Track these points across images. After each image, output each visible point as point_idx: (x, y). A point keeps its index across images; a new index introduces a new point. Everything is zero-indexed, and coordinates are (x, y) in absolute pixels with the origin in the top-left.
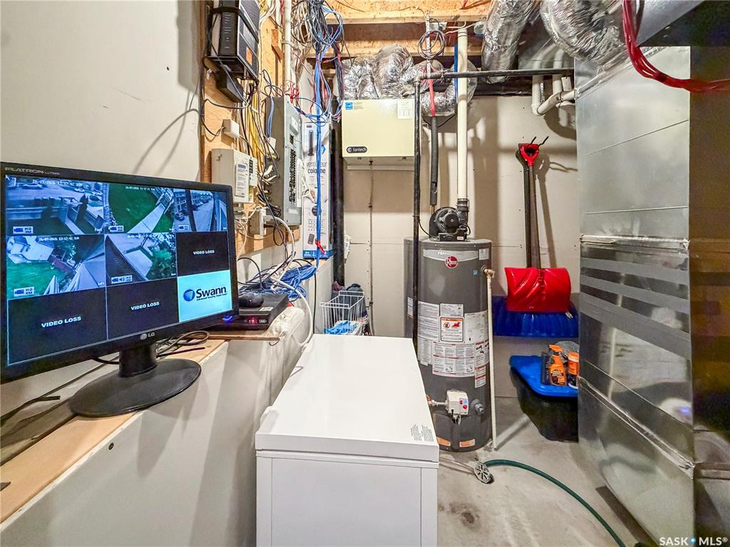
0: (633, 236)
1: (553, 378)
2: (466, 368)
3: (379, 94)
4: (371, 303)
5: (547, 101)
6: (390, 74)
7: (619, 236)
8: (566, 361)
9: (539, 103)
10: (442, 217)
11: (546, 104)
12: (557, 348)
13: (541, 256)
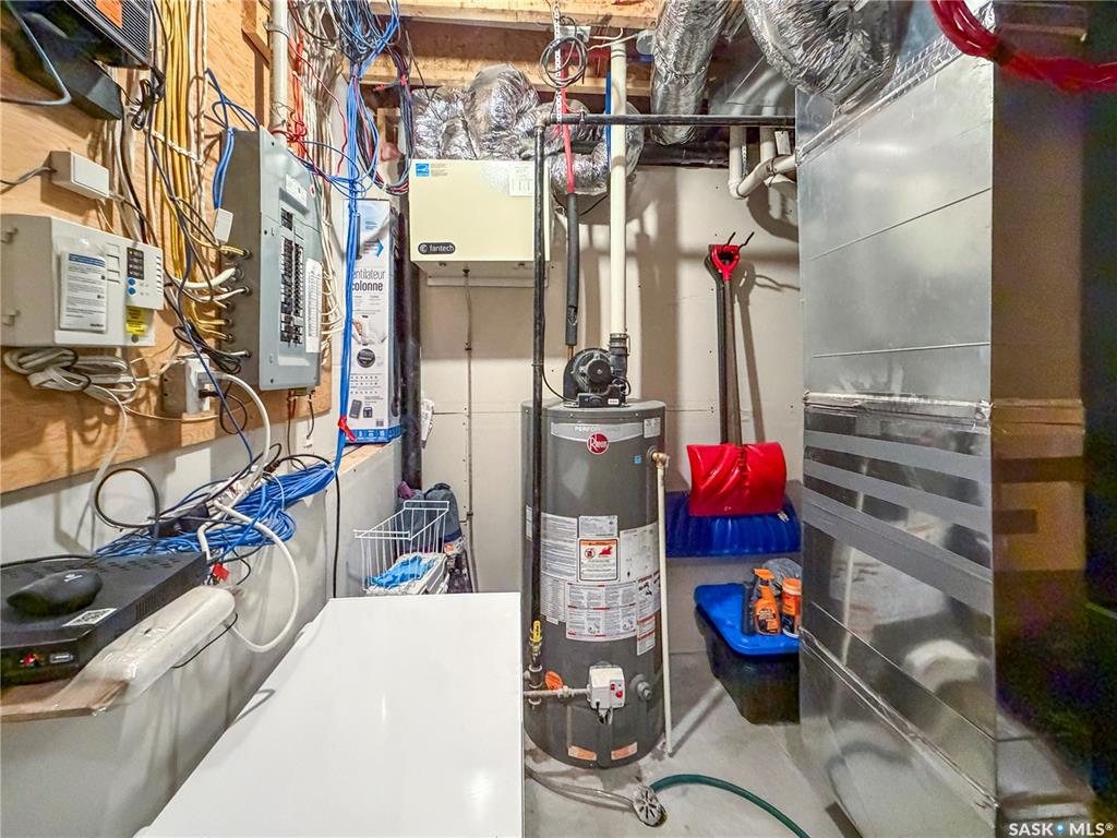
0: (890, 395)
1: (760, 622)
2: (621, 624)
3: (477, 151)
4: (470, 515)
5: (752, 174)
6: (494, 114)
7: (868, 394)
8: (779, 592)
9: (739, 179)
10: (584, 365)
11: (750, 178)
12: (767, 574)
13: (742, 424)
